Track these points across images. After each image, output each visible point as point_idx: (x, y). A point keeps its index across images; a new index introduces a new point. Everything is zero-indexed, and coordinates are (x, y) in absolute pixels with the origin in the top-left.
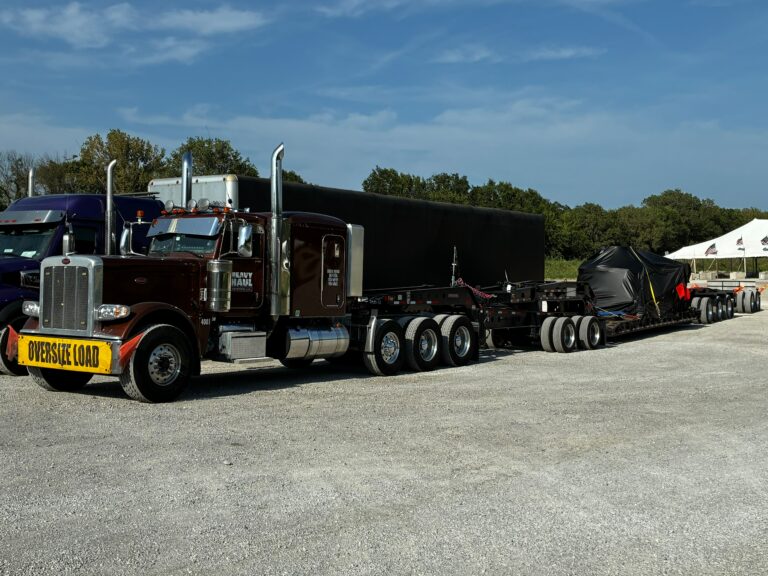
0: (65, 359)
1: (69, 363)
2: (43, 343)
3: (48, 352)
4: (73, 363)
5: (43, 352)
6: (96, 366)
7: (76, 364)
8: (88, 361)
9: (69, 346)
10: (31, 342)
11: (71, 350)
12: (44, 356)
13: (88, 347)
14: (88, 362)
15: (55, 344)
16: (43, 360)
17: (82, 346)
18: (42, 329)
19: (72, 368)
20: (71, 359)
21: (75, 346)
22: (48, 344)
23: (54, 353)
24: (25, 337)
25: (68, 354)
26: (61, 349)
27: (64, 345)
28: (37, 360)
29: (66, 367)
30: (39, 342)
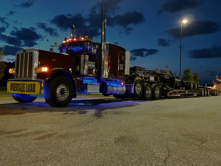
0: (23, 90)
2: (15, 84)
3: (17, 87)
4: (26, 91)
5: (15, 87)
6: (34, 92)
8: (31, 90)
9: (24, 84)
10: (11, 84)
11: (25, 86)
12: (16, 88)
13: (31, 84)
15: (19, 84)
16: (15, 91)
17: (29, 84)
18: (15, 79)
19: (25, 93)
20: (25, 89)
21: (27, 84)
22: (17, 84)
23: (19, 87)
24: (9, 82)
25: (24, 88)
26: (22, 85)
28: (13, 90)
29: (23, 93)
30: (14, 83)
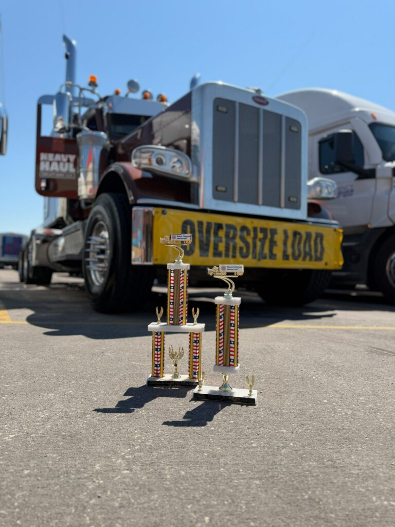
0: (266, 250)
1: (273, 256)
2: (219, 226)
3: (230, 240)
4: (280, 256)
7: (286, 257)
11: (279, 238)
12: (222, 247)
13: (309, 235)
14: (307, 255)
15: (244, 228)
20: (278, 251)
23: (246, 242)
24: (170, 212)
25: (273, 243)
27: (264, 230)
29: (268, 264)
30: (209, 224)
